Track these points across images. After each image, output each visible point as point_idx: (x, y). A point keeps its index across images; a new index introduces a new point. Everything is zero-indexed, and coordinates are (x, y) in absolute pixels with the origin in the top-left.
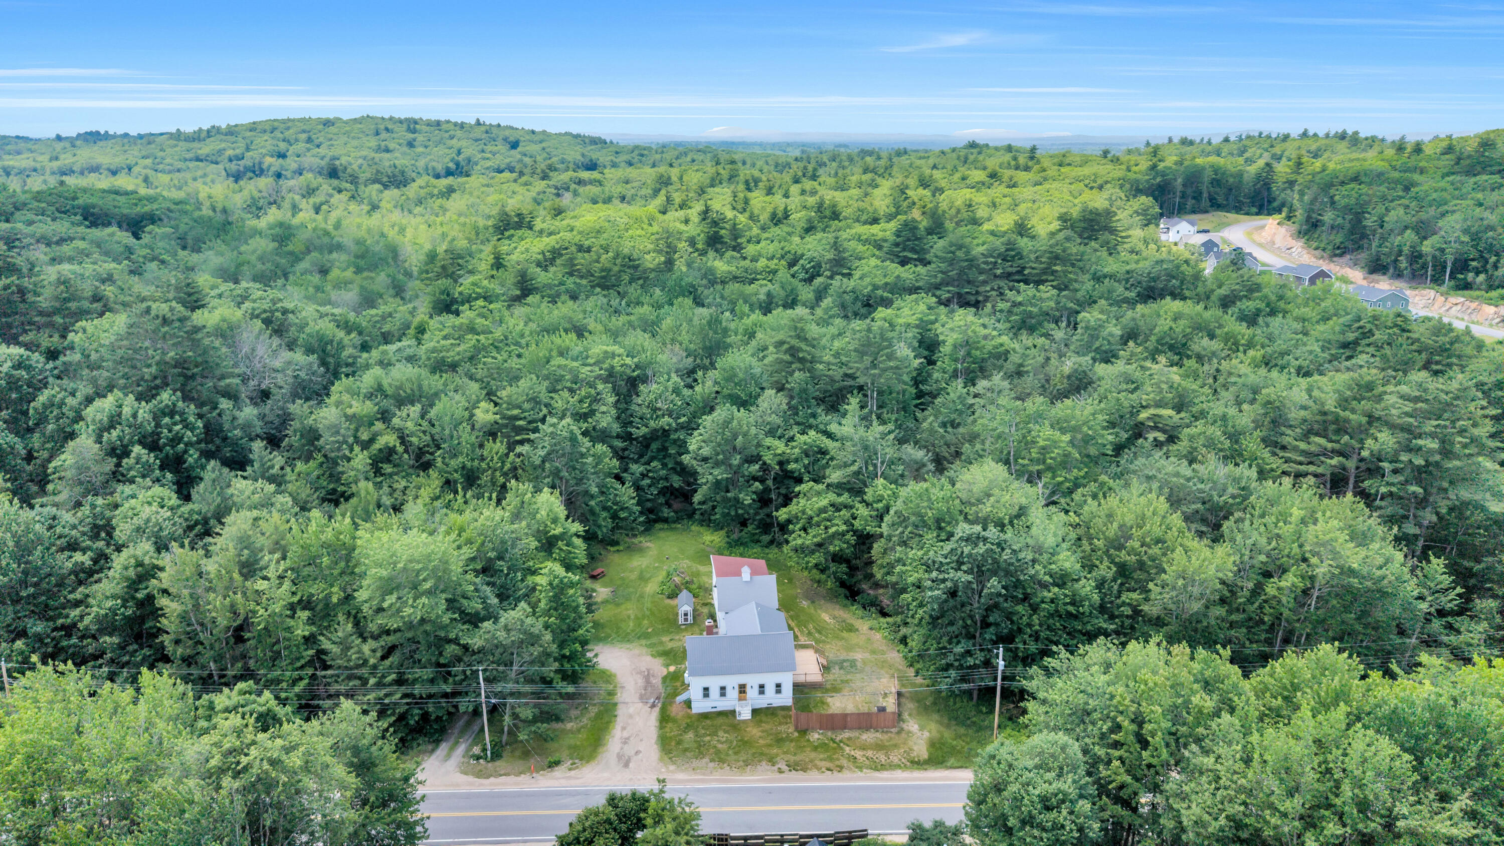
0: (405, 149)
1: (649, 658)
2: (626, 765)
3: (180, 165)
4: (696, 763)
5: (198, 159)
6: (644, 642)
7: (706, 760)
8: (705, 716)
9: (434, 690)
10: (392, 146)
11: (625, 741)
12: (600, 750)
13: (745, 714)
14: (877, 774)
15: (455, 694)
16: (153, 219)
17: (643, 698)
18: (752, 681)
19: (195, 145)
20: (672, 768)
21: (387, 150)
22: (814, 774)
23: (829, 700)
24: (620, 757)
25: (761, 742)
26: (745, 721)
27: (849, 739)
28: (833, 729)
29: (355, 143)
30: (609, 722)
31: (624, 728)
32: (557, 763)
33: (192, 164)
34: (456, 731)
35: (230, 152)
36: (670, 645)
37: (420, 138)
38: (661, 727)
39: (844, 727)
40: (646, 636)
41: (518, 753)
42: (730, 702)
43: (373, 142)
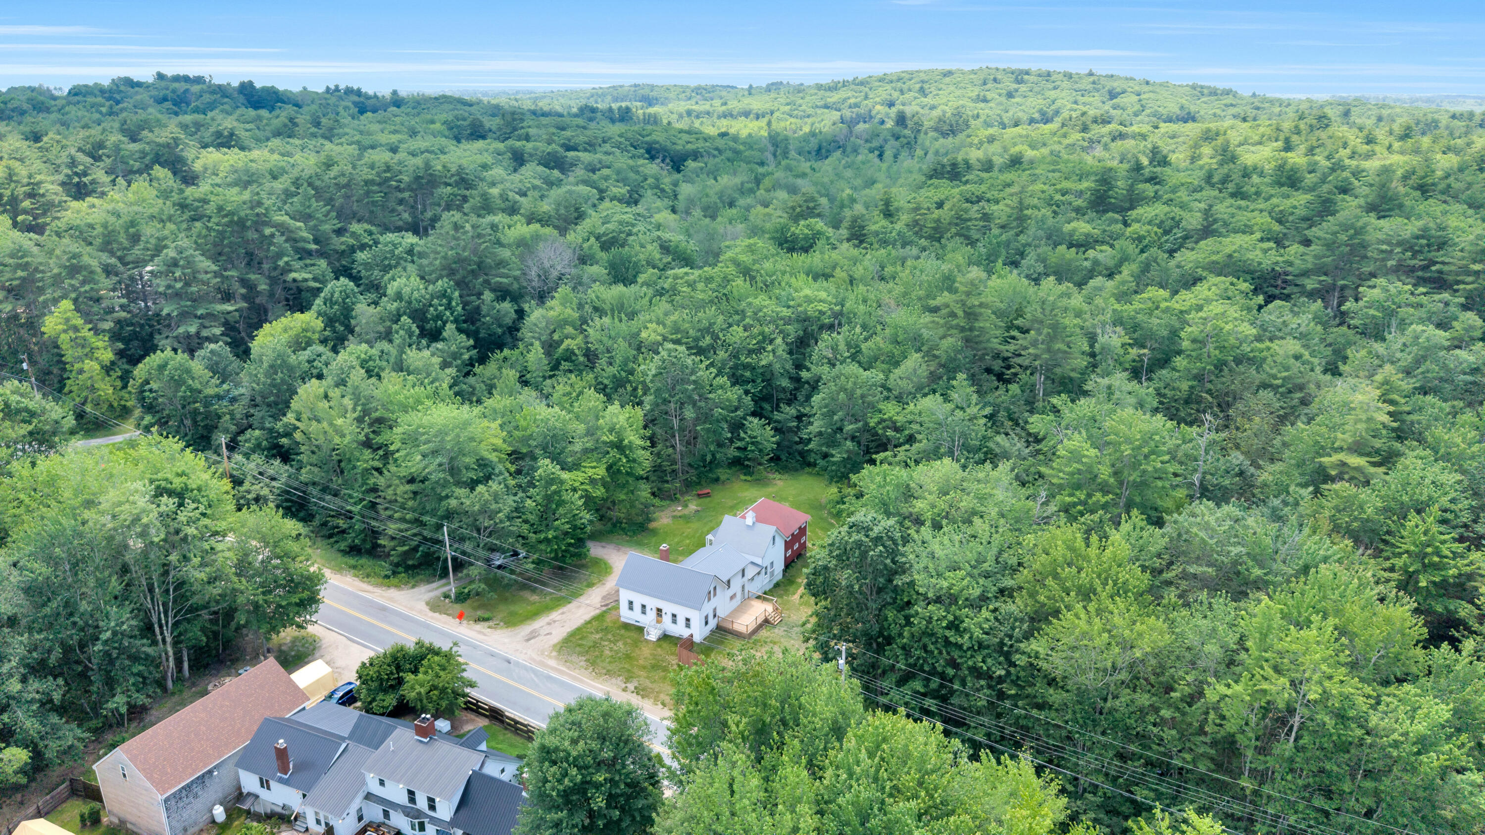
0: (1003, 99)
2: (529, 640)
3: (810, 111)
4: (574, 657)
5: (826, 107)
7: (584, 658)
10: (989, 95)
12: (527, 622)
13: (653, 635)
16: (696, 155)
17: (604, 598)
18: (669, 608)
19: (828, 94)
21: (985, 100)
25: (641, 662)
26: (647, 641)
29: (958, 93)
30: (559, 606)
31: (562, 613)
32: (486, 620)
33: (819, 111)
35: (852, 101)
37: (1023, 88)
38: (588, 622)
42: (647, 620)
43: (974, 92)
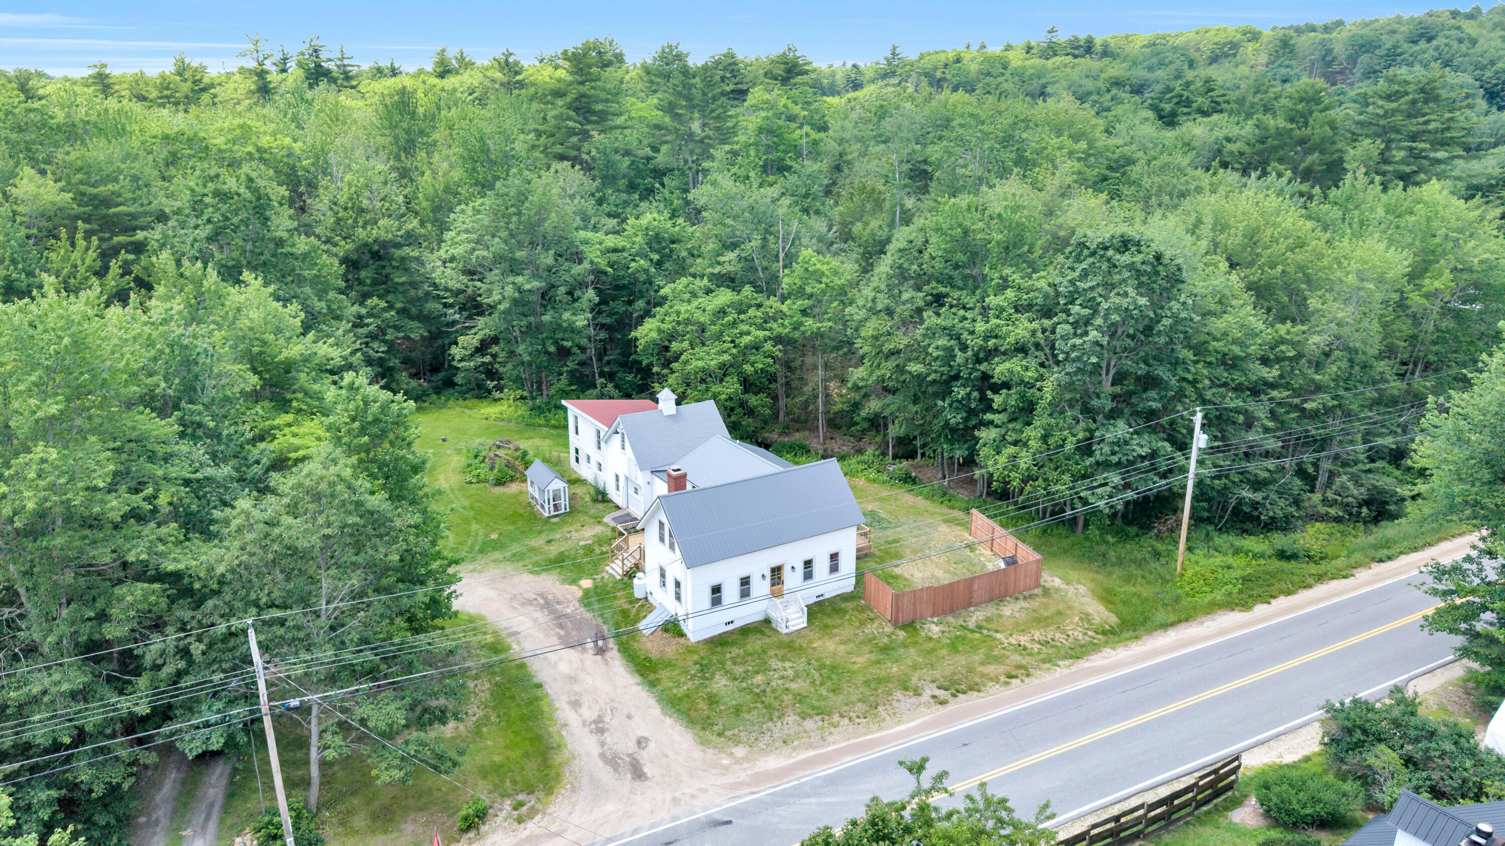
1: (527, 578)
2: (638, 774)
4: (778, 730)
6: (497, 555)
7: (791, 718)
8: (719, 642)
9: (92, 718)
11: (599, 727)
12: (557, 759)
13: (794, 620)
14: (1083, 664)
15: (163, 714)
17: (569, 643)
18: (797, 555)
20: (740, 751)
22: (994, 692)
23: (898, 571)
24: (611, 760)
25: (861, 660)
26: (799, 633)
27: (988, 620)
28: (953, 610)
30: (534, 701)
31: (576, 704)
32: (482, 815)
34: (161, 813)
36: (553, 550)
38: (652, 684)
39: (969, 603)
40: (496, 546)
41: (359, 821)
42: (762, 604)
